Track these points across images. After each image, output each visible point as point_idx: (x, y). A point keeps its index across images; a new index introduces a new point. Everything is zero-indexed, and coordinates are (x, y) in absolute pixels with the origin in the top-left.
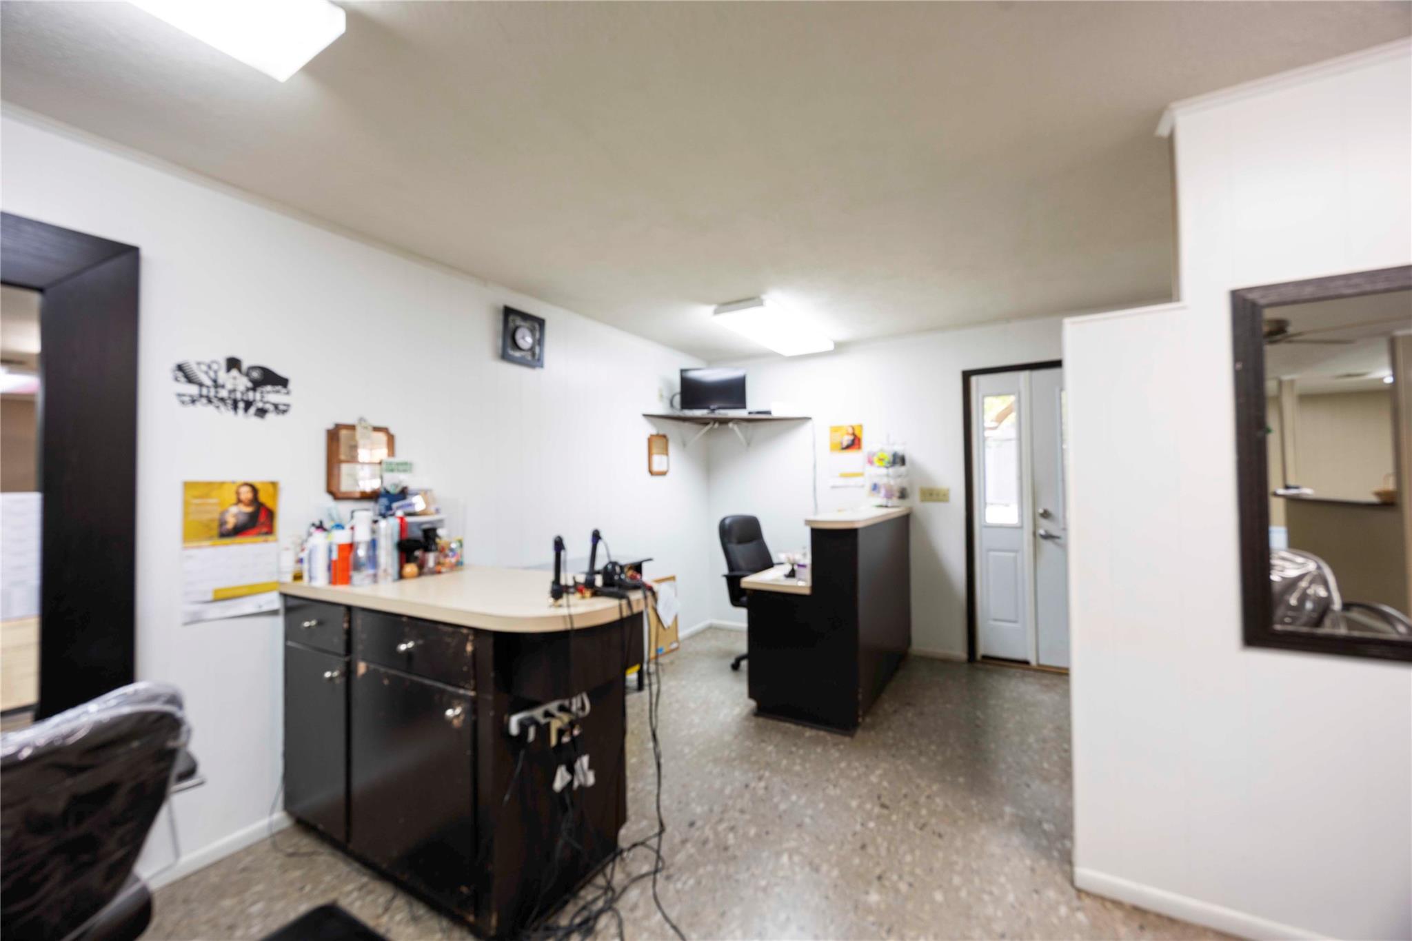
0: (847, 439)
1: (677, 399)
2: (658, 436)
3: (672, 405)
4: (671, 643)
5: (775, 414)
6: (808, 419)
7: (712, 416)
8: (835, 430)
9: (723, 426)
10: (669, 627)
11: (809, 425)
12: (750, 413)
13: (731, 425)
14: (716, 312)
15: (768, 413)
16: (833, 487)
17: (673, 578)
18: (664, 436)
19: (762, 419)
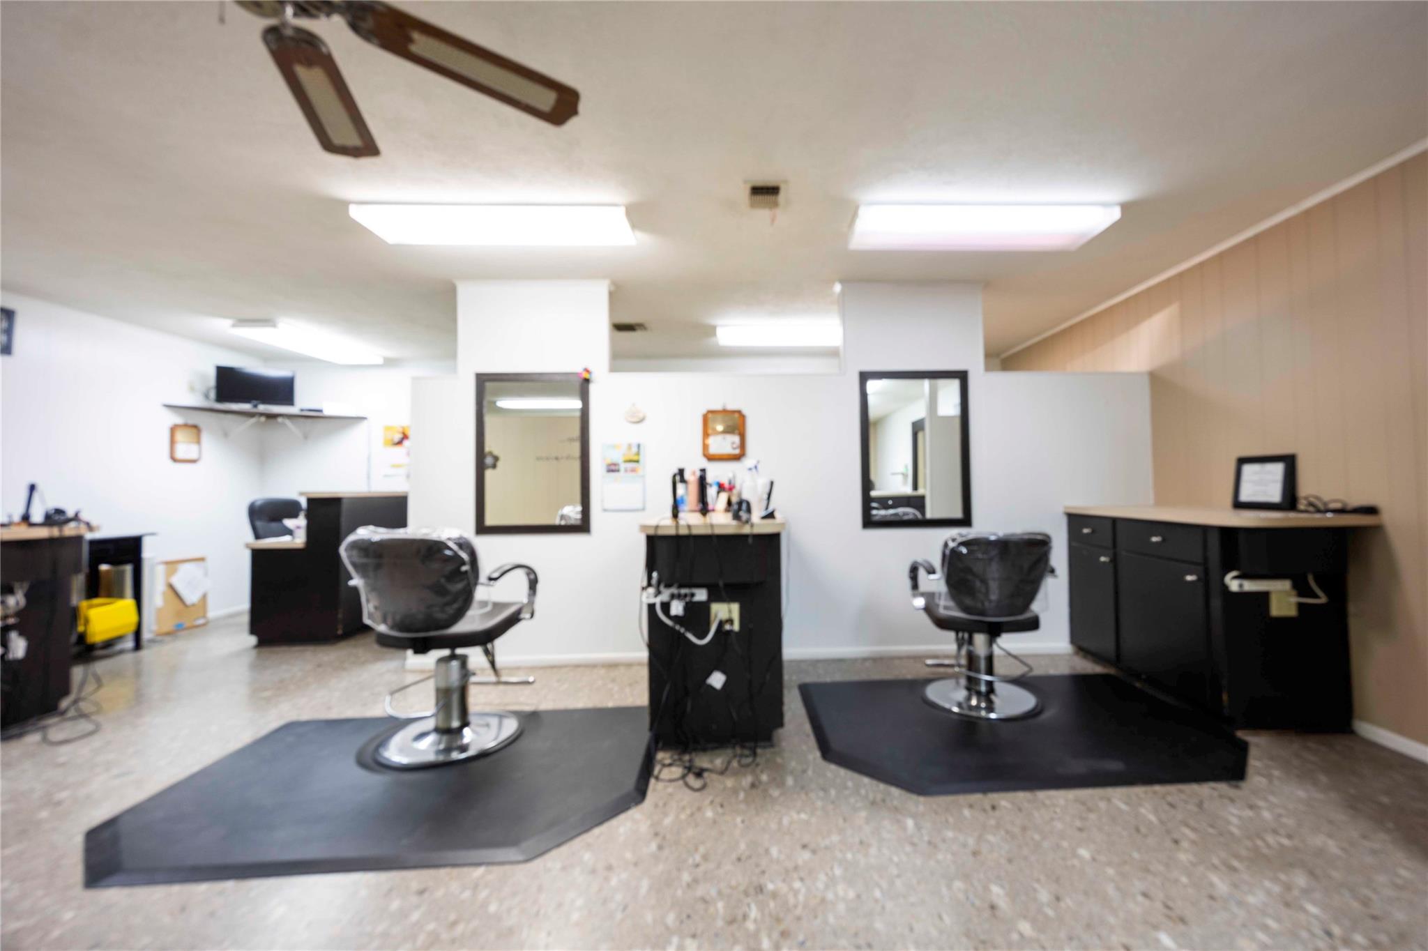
0: (398, 437)
1: (213, 394)
2: (186, 426)
3: (207, 396)
4: (198, 618)
5: (327, 412)
6: (364, 418)
7: (255, 410)
8: (388, 429)
9: (271, 421)
10: (193, 605)
11: (364, 424)
12: (302, 410)
13: (280, 420)
14: (234, 326)
15: (320, 411)
16: (386, 476)
17: (202, 559)
18: (195, 427)
19: (314, 416)
